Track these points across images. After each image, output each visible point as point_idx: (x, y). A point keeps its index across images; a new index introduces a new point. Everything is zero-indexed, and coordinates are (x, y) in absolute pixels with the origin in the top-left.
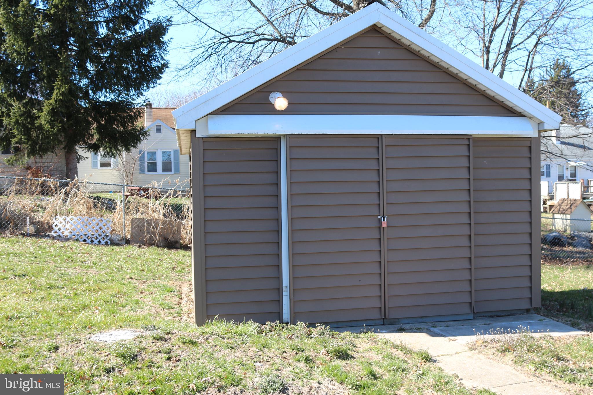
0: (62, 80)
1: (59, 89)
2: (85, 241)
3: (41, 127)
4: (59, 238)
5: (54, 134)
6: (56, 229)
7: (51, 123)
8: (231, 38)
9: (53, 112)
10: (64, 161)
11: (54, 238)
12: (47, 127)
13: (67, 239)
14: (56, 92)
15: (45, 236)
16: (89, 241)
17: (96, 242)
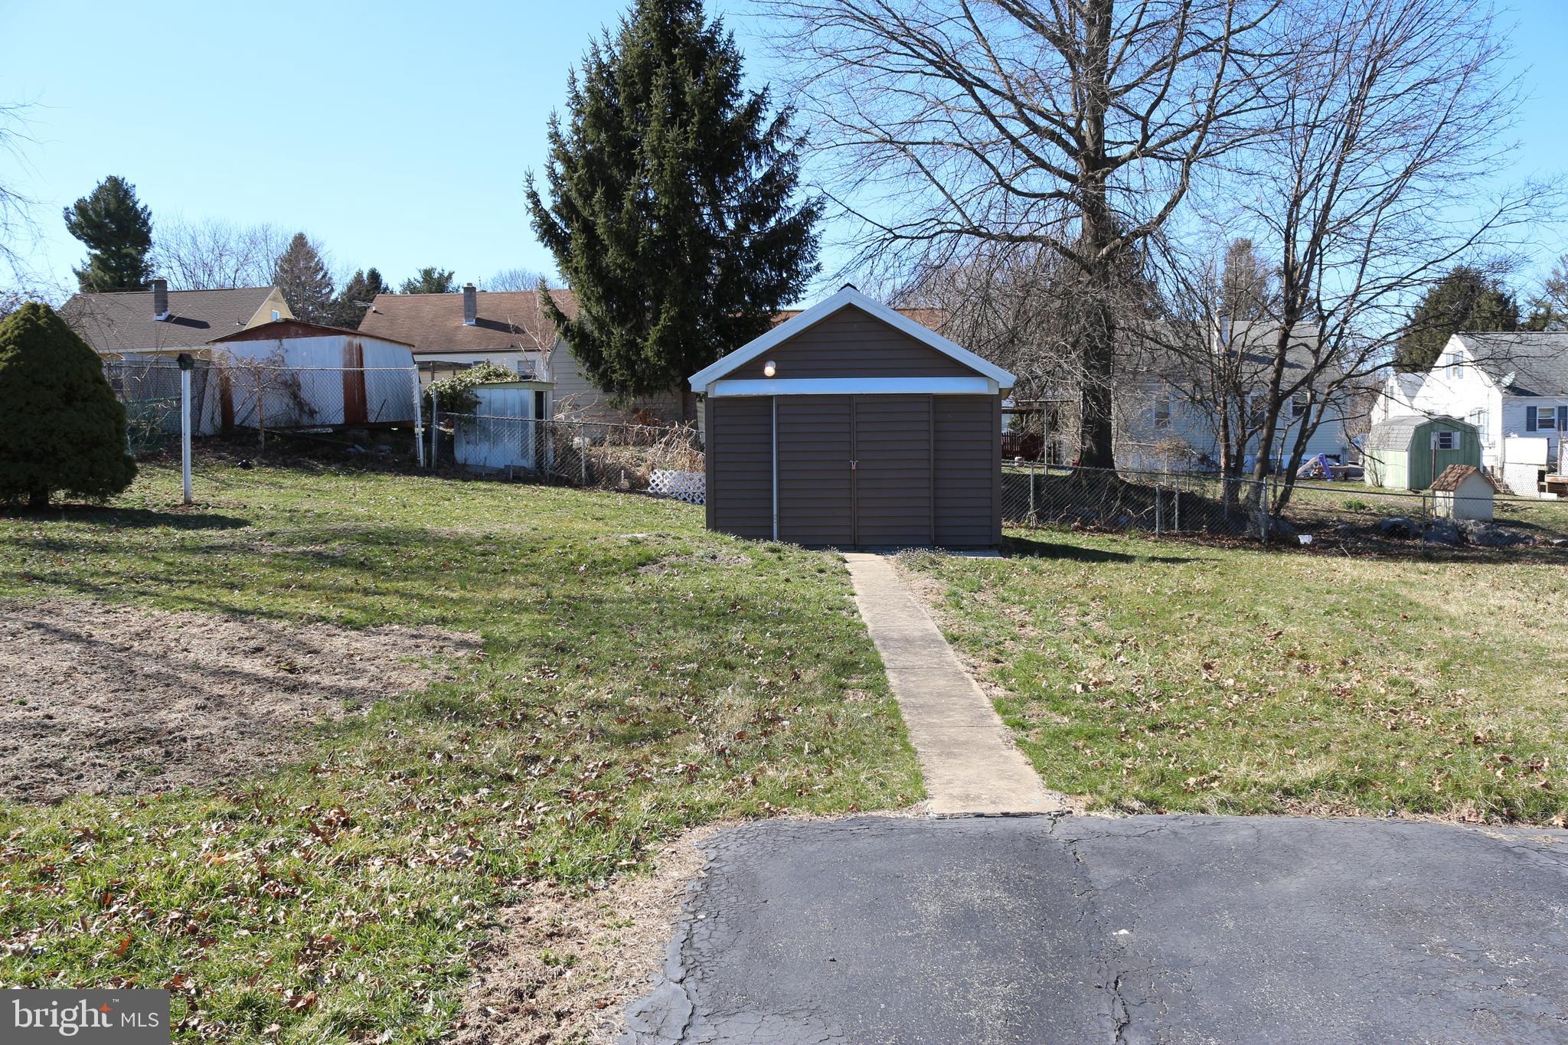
0: (670, 302)
1: (668, 312)
2: (685, 499)
3: (646, 360)
4: (656, 495)
5: (662, 368)
6: (653, 485)
7: (658, 354)
8: (897, 232)
9: (661, 341)
10: (680, 404)
11: (650, 495)
12: (653, 360)
13: (664, 496)
14: (663, 316)
15: (640, 493)
16: (689, 500)
17: (698, 501)
